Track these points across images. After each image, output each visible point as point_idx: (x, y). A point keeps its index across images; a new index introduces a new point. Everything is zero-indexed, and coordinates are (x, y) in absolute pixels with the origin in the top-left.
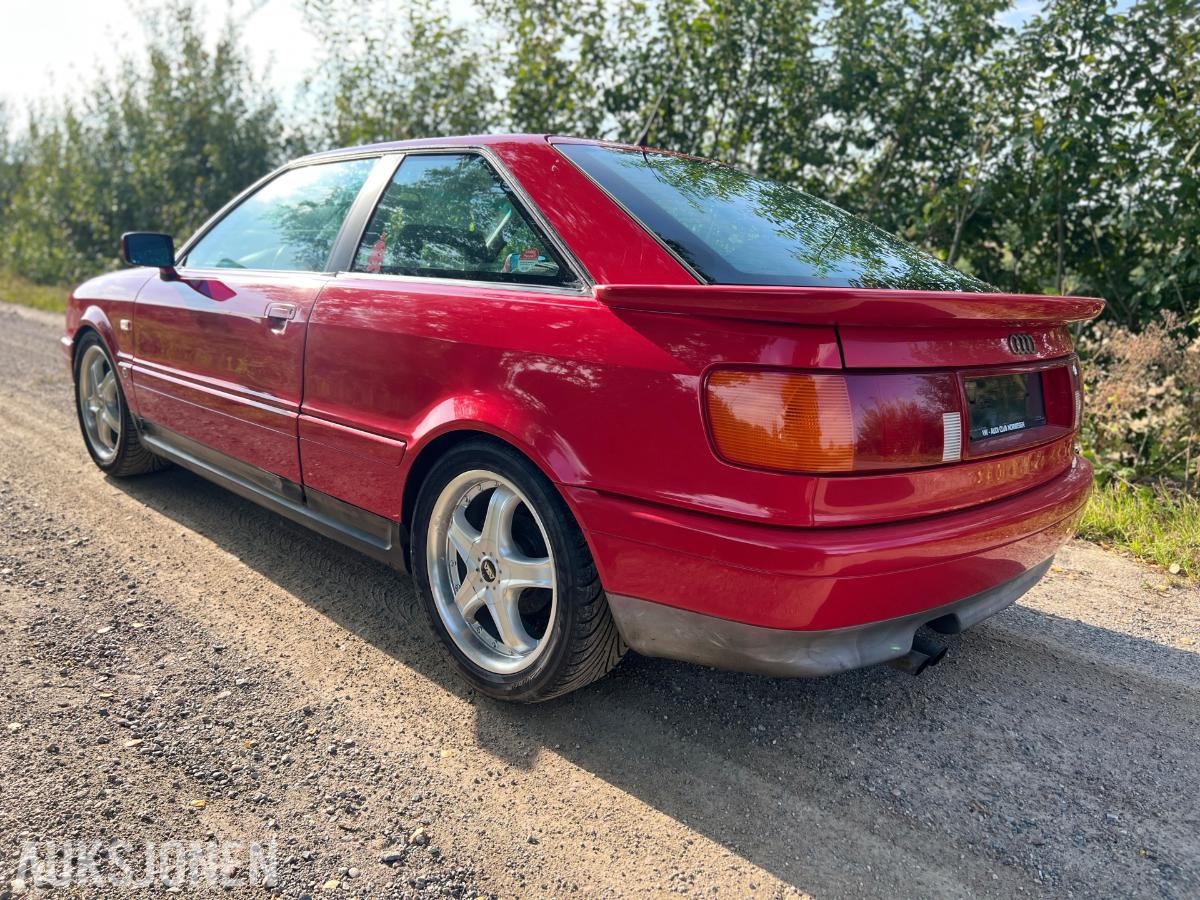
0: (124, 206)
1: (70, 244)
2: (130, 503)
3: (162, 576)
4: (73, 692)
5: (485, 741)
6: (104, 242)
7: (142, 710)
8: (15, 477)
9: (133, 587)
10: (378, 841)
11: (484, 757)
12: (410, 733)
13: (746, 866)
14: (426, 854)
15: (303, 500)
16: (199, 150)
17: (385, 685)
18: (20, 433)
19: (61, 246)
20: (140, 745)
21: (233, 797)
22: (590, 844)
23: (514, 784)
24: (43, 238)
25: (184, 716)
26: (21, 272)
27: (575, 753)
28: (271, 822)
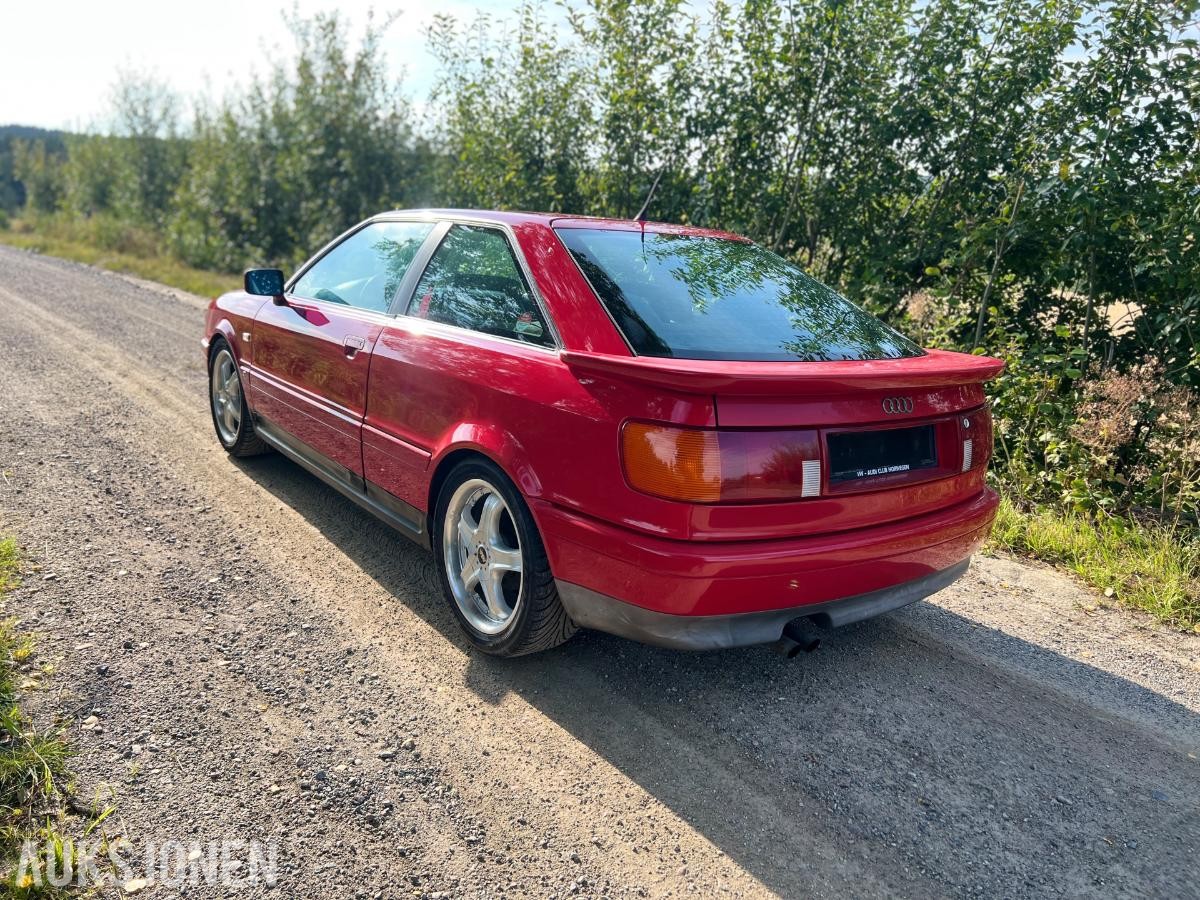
0: (270, 201)
1: (223, 232)
2: (245, 479)
3: (261, 541)
4: (187, 624)
5: (471, 682)
6: (252, 233)
7: (233, 641)
8: (161, 452)
9: (238, 548)
10: (380, 744)
11: (467, 694)
12: (419, 673)
13: (627, 781)
14: (411, 756)
15: (365, 490)
16: (334, 155)
17: (409, 636)
18: (168, 413)
19: (214, 235)
20: (229, 665)
21: (287, 706)
22: (524, 759)
23: (483, 714)
24: (201, 228)
25: (261, 647)
26: (182, 255)
27: (532, 696)
28: (309, 724)
